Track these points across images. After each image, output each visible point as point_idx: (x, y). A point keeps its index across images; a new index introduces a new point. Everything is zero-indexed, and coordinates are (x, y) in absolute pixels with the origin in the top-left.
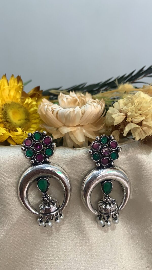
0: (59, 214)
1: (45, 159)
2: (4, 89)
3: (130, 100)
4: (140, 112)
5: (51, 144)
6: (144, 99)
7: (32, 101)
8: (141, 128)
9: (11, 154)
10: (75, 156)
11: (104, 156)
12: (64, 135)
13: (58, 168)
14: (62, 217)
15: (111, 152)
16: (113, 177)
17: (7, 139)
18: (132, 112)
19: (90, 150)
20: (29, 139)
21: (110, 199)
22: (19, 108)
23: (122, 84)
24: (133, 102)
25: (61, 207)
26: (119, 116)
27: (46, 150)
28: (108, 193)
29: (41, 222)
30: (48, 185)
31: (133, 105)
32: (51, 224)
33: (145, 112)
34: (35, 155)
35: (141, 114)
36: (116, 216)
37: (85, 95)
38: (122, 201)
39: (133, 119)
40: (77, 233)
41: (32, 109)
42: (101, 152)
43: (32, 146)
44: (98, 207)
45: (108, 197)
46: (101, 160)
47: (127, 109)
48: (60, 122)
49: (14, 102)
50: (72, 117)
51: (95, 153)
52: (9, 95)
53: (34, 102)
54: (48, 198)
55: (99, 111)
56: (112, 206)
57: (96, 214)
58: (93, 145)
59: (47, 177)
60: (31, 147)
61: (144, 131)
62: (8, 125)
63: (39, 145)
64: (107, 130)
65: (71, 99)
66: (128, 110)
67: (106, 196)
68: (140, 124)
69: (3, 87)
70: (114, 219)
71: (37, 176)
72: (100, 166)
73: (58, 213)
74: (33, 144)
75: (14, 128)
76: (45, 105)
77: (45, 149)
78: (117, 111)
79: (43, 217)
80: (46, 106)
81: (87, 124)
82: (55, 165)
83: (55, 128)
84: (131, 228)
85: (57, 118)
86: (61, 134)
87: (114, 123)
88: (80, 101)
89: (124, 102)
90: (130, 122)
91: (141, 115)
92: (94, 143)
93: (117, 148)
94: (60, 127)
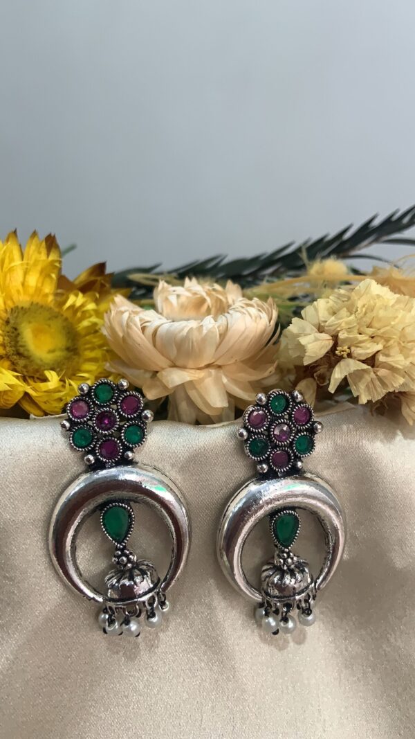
0: (159, 600)
1: (123, 453)
2: (11, 270)
3: (343, 301)
4: (370, 331)
5: (140, 413)
6: (381, 299)
7: (86, 302)
8: (375, 373)
9: (31, 441)
10: (201, 444)
11: (278, 446)
12: (173, 391)
13: (158, 476)
14: (164, 610)
15: (296, 434)
16: (300, 499)
17: (19, 401)
18: (349, 330)
19: (242, 430)
20: (82, 400)
21: (292, 559)
22: (50, 319)
23: (318, 260)
24: (353, 305)
25: (165, 580)
26: (316, 340)
27: (125, 430)
28: (287, 542)
29: (111, 622)
30: (131, 522)
31: (351, 314)
32: (138, 627)
33: (382, 331)
34: (96, 444)
35: (372, 337)
36: (307, 604)
37: (224, 286)
38: (324, 564)
39: (353, 349)
40: (205, 653)
41: (85, 323)
42: (269, 436)
43: (90, 420)
44: (260, 582)
45: (288, 554)
46: (269, 455)
47: (336, 324)
48: (163, 355)
49: (37, 304)
50: (195, 344)
51: (255, 438)
52: (23, 284)
53: (89, 303)
54: (131, 556)
55: (263, 328)
56: (299, 579)
57: (256, 599)
58: (248, 417)
59: (128, 501)
60: (88, 420)
61: (380, 379)
62: (22, 362)
63: (108, 415)
64: (282, 379)
65: (188, 297)
66: (340, 325)
67: (283, 552)
68: (371, 361)
69: (10, 263)
70: (303, 612)
71: (100, 499)
72: (268, 470)
73: (156, 599)
74: (94, 414)
75: (37, 371)
76: (122, 313)
77: (123, 426)
78: (312, 329)
79: (116, 608)
80: (126, 316)
81: (232, 361)
82: (150, 468)
83: (146, 371)
84: (346, 639)
85: (155, 345)
86: (165, 387)
87: (305, 359)
88: (214, 301)
89: (329, 305)
90: (345, 356)
91: (373, 340)
92: (251, 410)
93: (312, 425)
94: (163, 369)
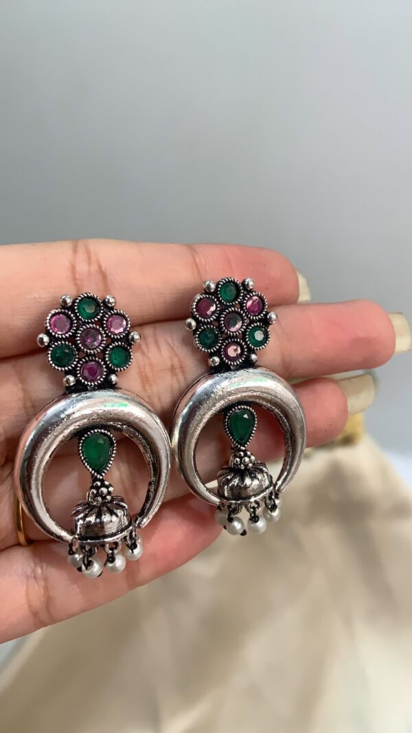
1: (107, 376)
11: (229, 337)
15: (249, 325)
21: (249, 457)
28: (243, 440)
34: (78, 363)
42: (219, 326)
45: (245, 452)
46: (220, 347)
51: (204, 328)
58: (196, 305)
67: (240, 450)
72: (219, 362)
93: (266, 315)
